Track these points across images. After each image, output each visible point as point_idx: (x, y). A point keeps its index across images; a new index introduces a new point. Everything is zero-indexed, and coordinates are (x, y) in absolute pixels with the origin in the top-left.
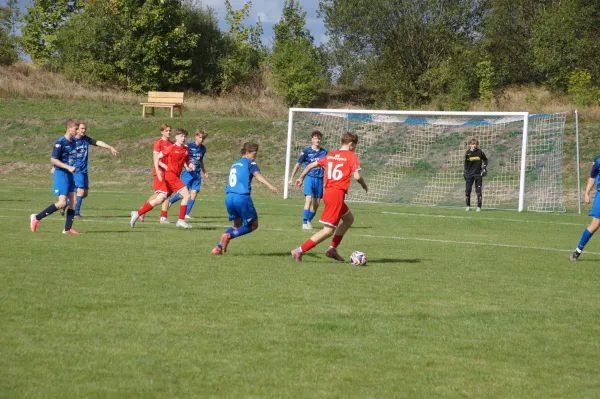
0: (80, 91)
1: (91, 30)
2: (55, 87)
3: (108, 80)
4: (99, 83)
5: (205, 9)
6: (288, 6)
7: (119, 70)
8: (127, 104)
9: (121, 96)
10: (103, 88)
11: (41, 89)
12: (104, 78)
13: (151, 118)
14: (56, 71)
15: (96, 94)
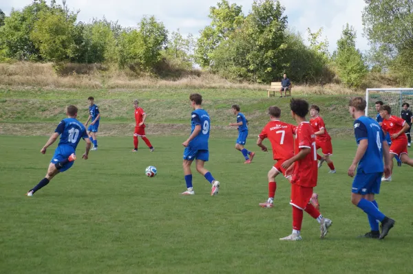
0: (228, 84)
1: (233, 49)
2: (214, 82)
3: (243, 77)
4: (238, 79)
5: (296, 33)
6: (345, 29)
7: (249, 71)
8: (255, 90)
9: (251, 86)
10: (241, 82)
11: (206, 83)
12: (240, 76)
13: (273, 98)
14: (214, 73)
15: (237, 85)
